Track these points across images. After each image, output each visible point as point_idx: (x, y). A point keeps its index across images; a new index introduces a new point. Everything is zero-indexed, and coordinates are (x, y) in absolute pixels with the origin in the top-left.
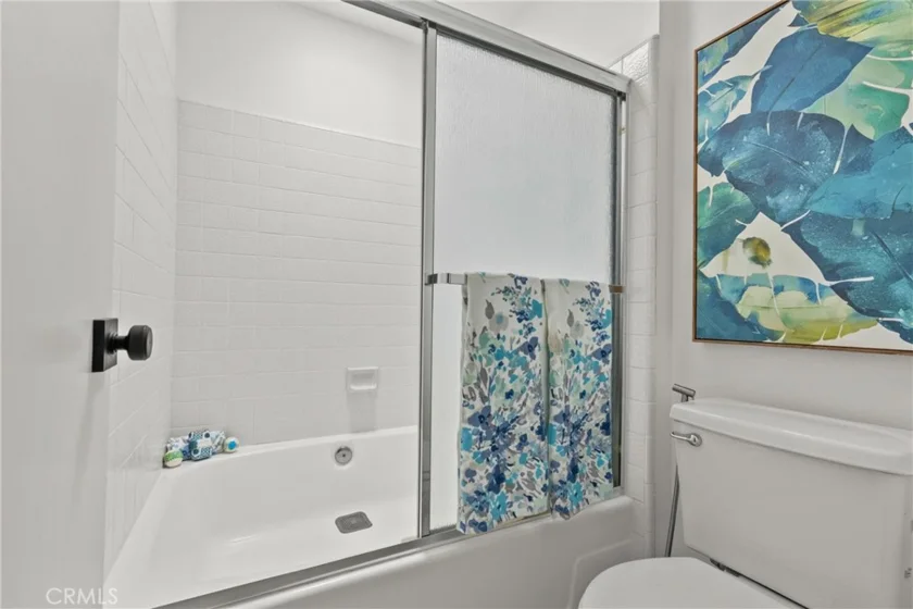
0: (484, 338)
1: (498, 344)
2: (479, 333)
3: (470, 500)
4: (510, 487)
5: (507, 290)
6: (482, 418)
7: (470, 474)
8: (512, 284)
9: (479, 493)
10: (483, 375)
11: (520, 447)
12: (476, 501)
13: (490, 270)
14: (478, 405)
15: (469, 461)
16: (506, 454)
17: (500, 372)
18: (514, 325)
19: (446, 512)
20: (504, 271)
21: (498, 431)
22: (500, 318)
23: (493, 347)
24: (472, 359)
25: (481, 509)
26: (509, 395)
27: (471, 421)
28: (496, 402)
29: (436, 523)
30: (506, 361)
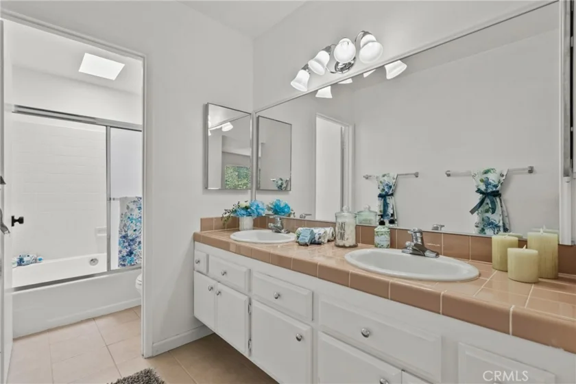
0: (126, 215)
1: (131, 217)
2: (124, 213)
3: (120, 258)
4: (135, 255)
5: (134, 201)
6: (125, 237)
7: (120, 252)
8: (136, 199)
9: (123, 256)
10: (125, 225)
11: (138, 244)
12: (123, 259)
13: (129, 196)
14: (124, 233)
15: (120, 248)
16: (134, 246)
17: (131, 224)
18: (137, 211)
19: (115, 265)
20: (134, 196)
21: (131, 240)
22: (132, 209)
23: (129, 218)
24: (121, 221)
25: (124, 261)
26: (135, 230)
27: (121, 237)
28: (130, 233)
29: (112, 268)
30: (134, 221)
